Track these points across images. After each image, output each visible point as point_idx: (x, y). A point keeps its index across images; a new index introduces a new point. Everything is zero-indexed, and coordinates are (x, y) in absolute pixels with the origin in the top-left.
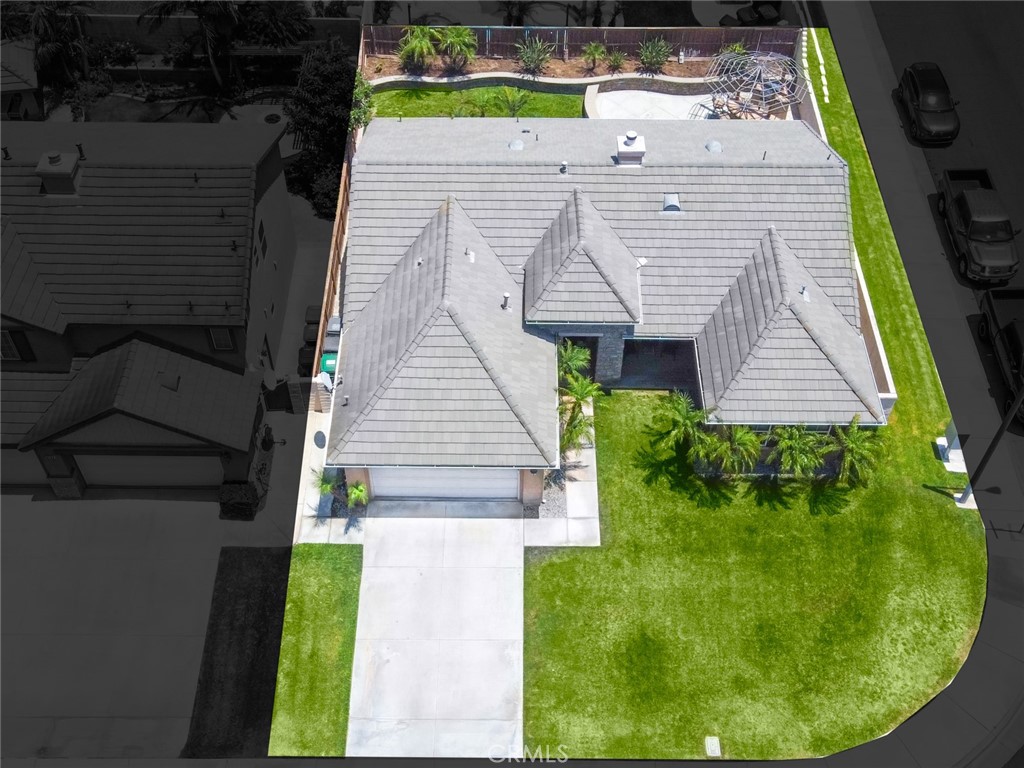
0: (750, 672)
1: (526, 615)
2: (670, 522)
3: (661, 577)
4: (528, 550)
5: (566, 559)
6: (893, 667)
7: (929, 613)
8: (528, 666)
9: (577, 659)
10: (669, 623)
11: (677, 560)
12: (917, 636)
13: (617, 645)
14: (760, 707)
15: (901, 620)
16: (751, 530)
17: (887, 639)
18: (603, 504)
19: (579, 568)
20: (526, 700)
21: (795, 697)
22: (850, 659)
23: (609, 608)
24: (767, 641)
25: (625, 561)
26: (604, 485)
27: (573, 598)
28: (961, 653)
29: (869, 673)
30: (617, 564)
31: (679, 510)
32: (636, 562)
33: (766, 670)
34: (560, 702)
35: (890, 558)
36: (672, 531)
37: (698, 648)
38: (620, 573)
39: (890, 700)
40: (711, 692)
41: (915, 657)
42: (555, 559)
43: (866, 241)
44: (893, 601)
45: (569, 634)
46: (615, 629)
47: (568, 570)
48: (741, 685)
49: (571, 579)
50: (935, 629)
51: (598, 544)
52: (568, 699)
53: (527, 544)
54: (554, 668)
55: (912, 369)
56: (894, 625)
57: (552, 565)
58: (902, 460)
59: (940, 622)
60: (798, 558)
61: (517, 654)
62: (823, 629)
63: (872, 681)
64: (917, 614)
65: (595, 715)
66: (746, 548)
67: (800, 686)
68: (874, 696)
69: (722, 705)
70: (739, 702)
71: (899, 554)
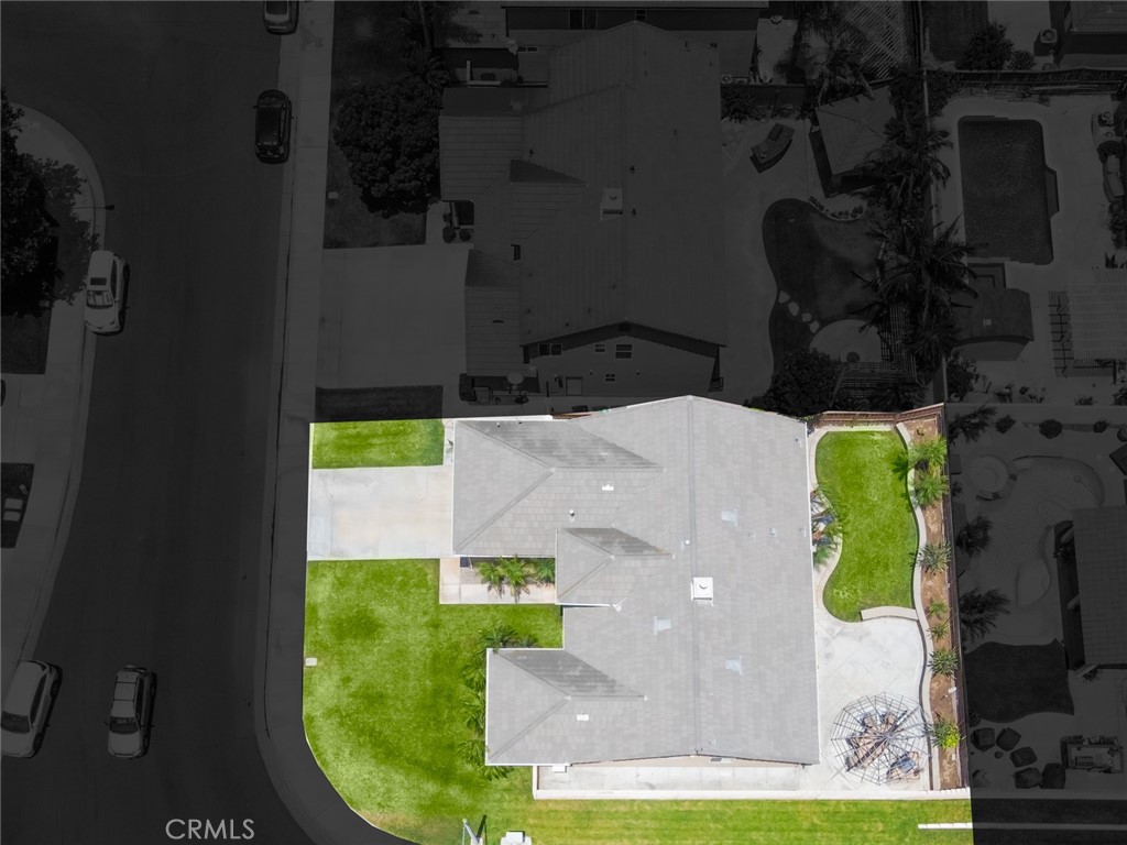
0: (354, 686)
1: (394, 560)
2: (456, 647)
3: (418, 639)
4: (437, 562)
5: (430, 583)
6: (354, 769)
7: (390, 799)
8: (361, 563)
9: (364, 589)
10: (385, 642)
11: (428, 650)
12: (373, 788)
13: (372, 611)
14: (332, 689)
15: (384, 780)
16: (449, 698)
17: (372, 769)
18: (470, 607)
19: (424, 591)
20: (341, 562)
21: (337, 710)
22: (360, 745)
23: (396, 608)
24: (372, 698)
25: (427, 618)
26: (486, 608)
27: (403, 586)
28: (363, 814)
29: (351, 755)
30: (425, 613)
31: (465, 653)
32: (428, 625)
33: (354, 696)
34: (338, 579)
35: (428, 781)
36: (450, 648)
37: (369, 657)
38: (420, 614)
39: (334, 764)
40: (342, 663)
41: (360, 784)
42: (429, 577)
43: (730, 824)
44: (398, 778)
45: (380, 585)
46: (382, 611)
47: (422, 583)
48: (346, 680)
49: (416, 585)
50: (379, 799)
51: (441, 602)
52: (341, 584)
53: (441, 561)
54: (359, 576)
55: (592, 833)
56: (381, 775)
57: (426, 574)
58: (505, 805)
59: (383, 804)
60: (429, 725)
61: (370, 556)
62: (380, 733)
63: (346, 755)
64: (389, 791)
65: (330, 598)
66: (436, 692)
67: (344, 714)
68: (337, 755)
69: (335, 668)
70: (336, 678)
71: (431, 788)
